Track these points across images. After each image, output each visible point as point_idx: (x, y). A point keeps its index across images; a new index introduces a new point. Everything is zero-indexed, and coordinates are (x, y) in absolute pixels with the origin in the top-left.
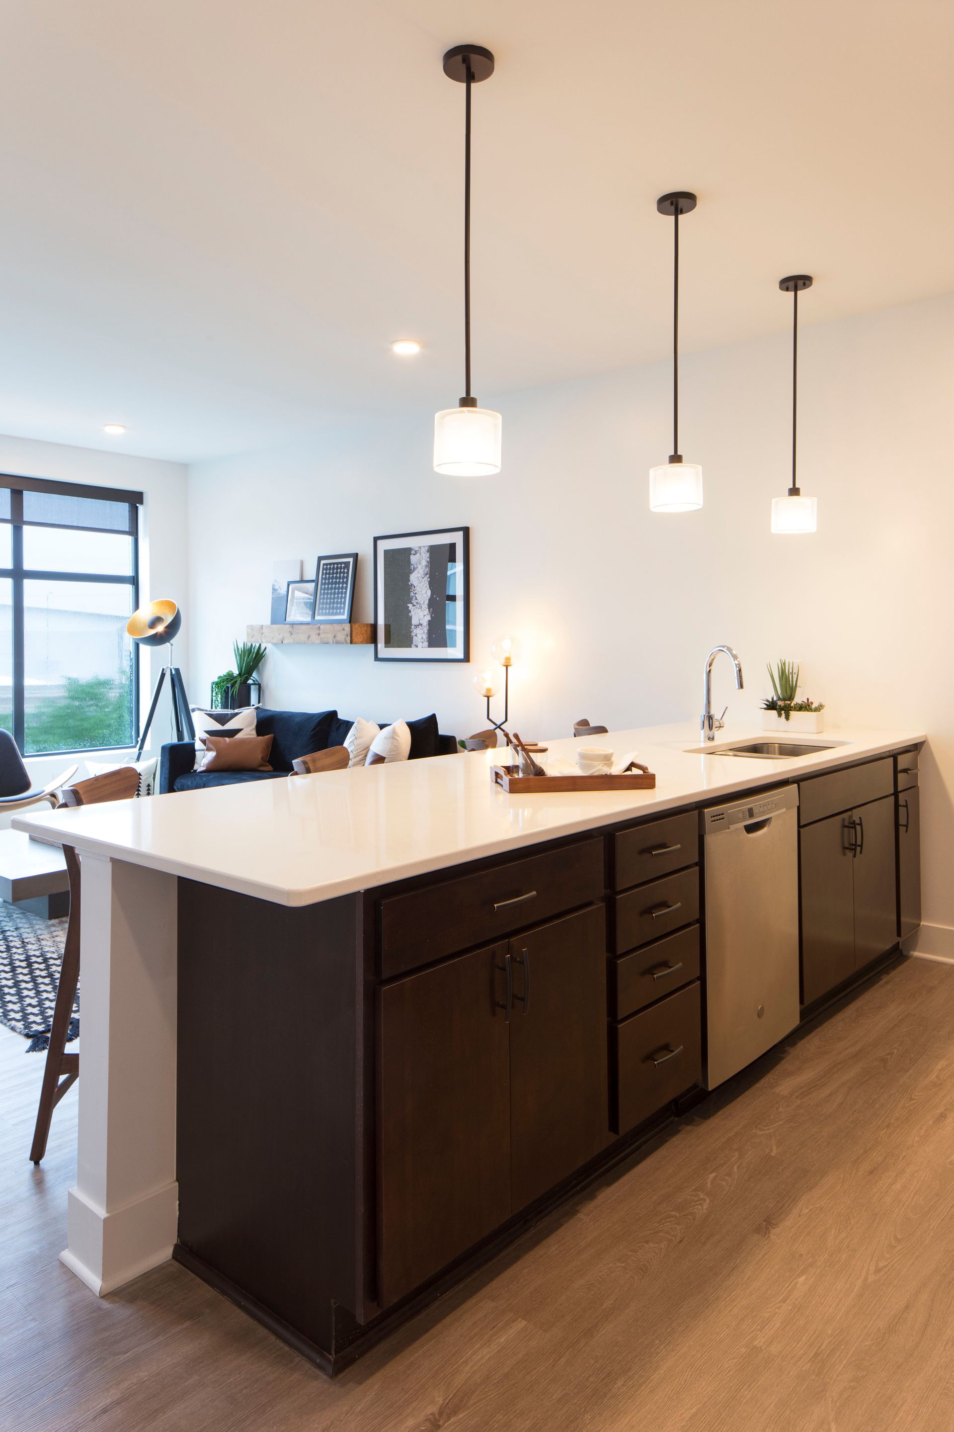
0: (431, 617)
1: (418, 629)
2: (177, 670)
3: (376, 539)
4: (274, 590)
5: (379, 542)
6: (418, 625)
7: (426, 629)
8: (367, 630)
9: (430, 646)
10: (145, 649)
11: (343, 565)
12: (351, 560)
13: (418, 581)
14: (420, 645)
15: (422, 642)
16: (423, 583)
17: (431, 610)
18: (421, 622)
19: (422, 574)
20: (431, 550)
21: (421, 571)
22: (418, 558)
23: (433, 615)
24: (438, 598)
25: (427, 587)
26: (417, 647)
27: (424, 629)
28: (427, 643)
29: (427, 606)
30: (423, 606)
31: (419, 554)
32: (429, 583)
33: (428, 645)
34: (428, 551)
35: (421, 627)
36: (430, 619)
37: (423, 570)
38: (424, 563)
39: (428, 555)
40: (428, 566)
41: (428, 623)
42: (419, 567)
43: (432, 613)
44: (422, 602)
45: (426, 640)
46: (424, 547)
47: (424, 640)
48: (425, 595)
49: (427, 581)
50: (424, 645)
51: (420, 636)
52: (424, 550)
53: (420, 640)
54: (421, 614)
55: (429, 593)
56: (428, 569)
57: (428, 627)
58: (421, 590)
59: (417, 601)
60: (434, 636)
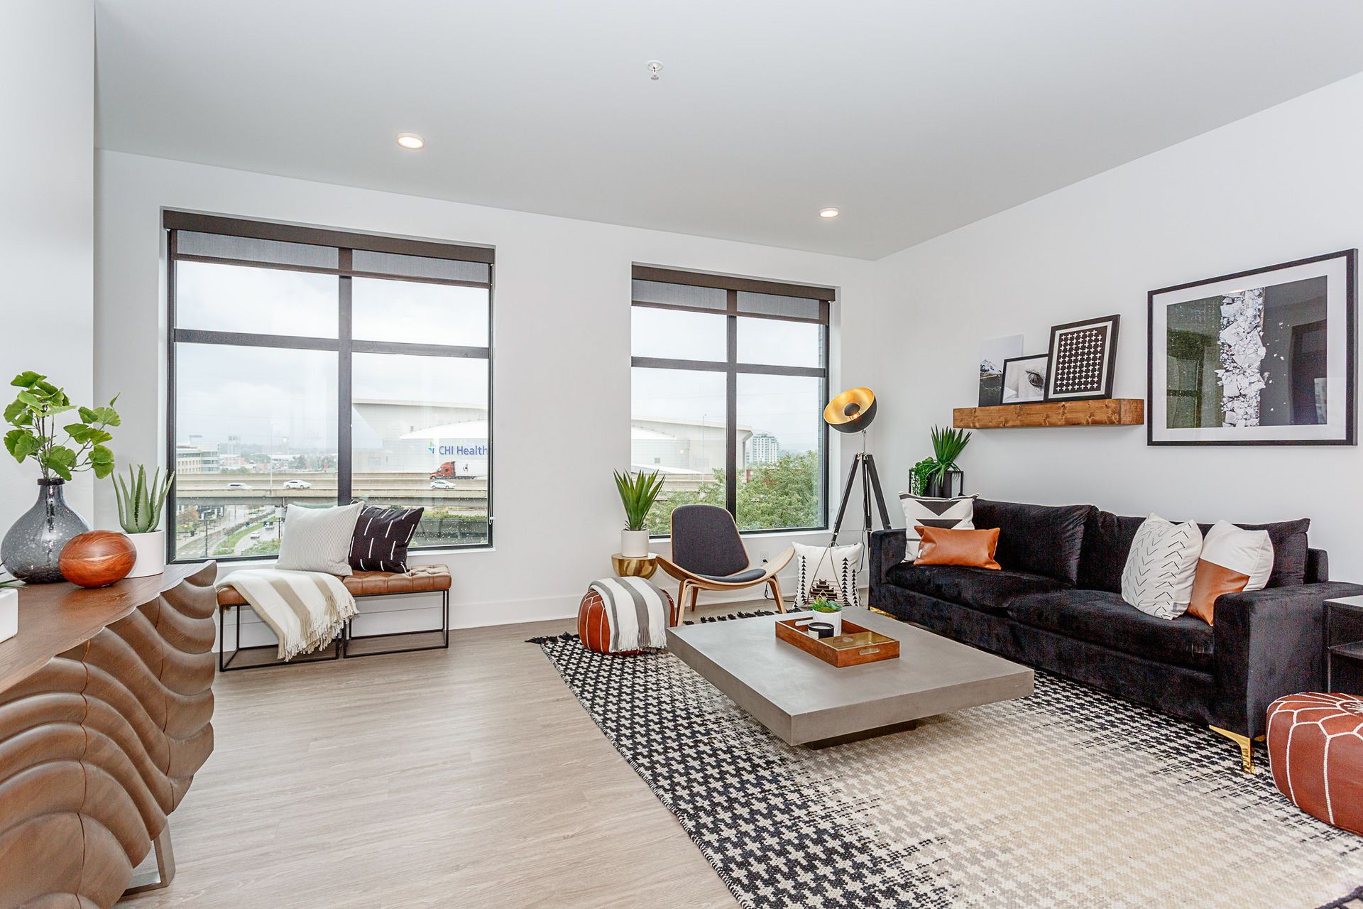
0: (1267, 383)
1: (1235, 402)
2: (870, 456)
3: (1151, 294)
4: (983, 371)
5: (1155, 296)
6: (1238, 397)
7: (1255, 402)
8: (1137, 407)
9: (1261, 424)
10: (835, 435)
11: (1094, 332)
12: (1109, 324)
13: (1237, 339)
14: (1241, 423)
15: (1246, 420)
16: (1248, 340)
17: (1266, 374)
18: (1243, 393)
19: (1246, 328)
20: (1268, 293)
21: (1243, 325)
22: (1237, 308)
23: (1271, 382)
24: (1282, 358)
25: (1256, 344)
26: (1235, 426)
27: (1251, 401)
28: (1257, 420)
29: (1257, 371)
30: (1249, 371)
31: (1240, 302)
32: (1263, 339)
33: (1259, 422)
34: (1260, 295)
35: (1242, 399)
36: (1265, 387)
37: (1248, 323)
38: (1250, 312)
39: (1261, 300)
40: (1259, 316)
41: (1258, 393)
42: (1240, 319)
43: (1268, 379)
44: (1246, 366)
45: (1254, 416)
46: (1252, 290)
47: (1249, 417)
48: (1253, 356)
49: (1256, 336)
50: (1249, 422)
51: (1241, 412)
52: (1251, 294)
53: (1240, 417)
54: (1244, 382)
55: (1262, 352)
56: (1259, 321)
57: (1259, 399)
58: (1244, 349)
59: (1235, 365)
60: (1272, 409)
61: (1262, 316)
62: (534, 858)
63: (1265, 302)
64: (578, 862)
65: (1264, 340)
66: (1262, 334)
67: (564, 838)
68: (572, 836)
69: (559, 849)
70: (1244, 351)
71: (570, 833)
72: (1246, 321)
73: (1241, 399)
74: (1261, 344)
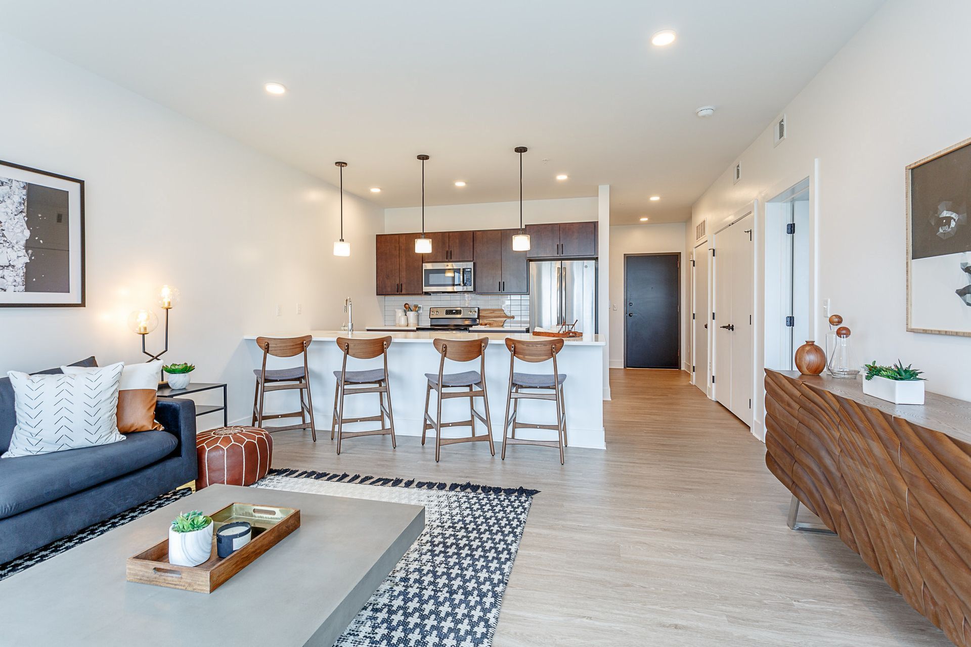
0: (30, 259)
1: (5, 270)
6: (8, 267)
7: (21, 272)
9: (27, 290)
13: (6, 217)
14: (10, 289)
15: (15, 286)
16: (16, 220)
17: (30, 252)
18: (12, 264)
19: (14, 210)
20: (30, 188)
21: (11, 206)
22: (5, 191)
23: (33, 258)
24: (41, 241)
25: (22, 226)
26: (5, 291)
27: (18, 272)
28: (24, 287)
29: (23, 248)
30: (16, 246)
31: (9, 187)
32: (27, 222)
33: (25, 289)
34: (24, 188)
35: (12, 269)
36: (29, 261)
37: (15, 206)
38: (17, 199)
39: (24, 192)
40: (24, 204)
41: (24, 266)
42: (8, 201)
43: (32, 255)
44: (14, 242)
45: (21, 284)
46: (18, 181)
47: (17, 284)
48: (20, 235)
49: (22, 219)
50: (17, 289)
51: (11, 279)
52: (17, 184)
53: (10, 283)
54: (12, 255)
55: (27, 233)
56: (23, 207)
57: (25, 270)
58: (13, 228)
59: (6, 239)
60: (34, 280)
61: (26, 204)
62: (618, 612)
63: (28, 194)
64: (589, 598)
65: (29, 224)
66: (26, 219)
67: (591, 618)
68: (584, 617)
69: (597, 611)
70: (13, 229)
71: (584, 620)
72: (13, 204)
73: (10, 268)
74: (26, 227)
